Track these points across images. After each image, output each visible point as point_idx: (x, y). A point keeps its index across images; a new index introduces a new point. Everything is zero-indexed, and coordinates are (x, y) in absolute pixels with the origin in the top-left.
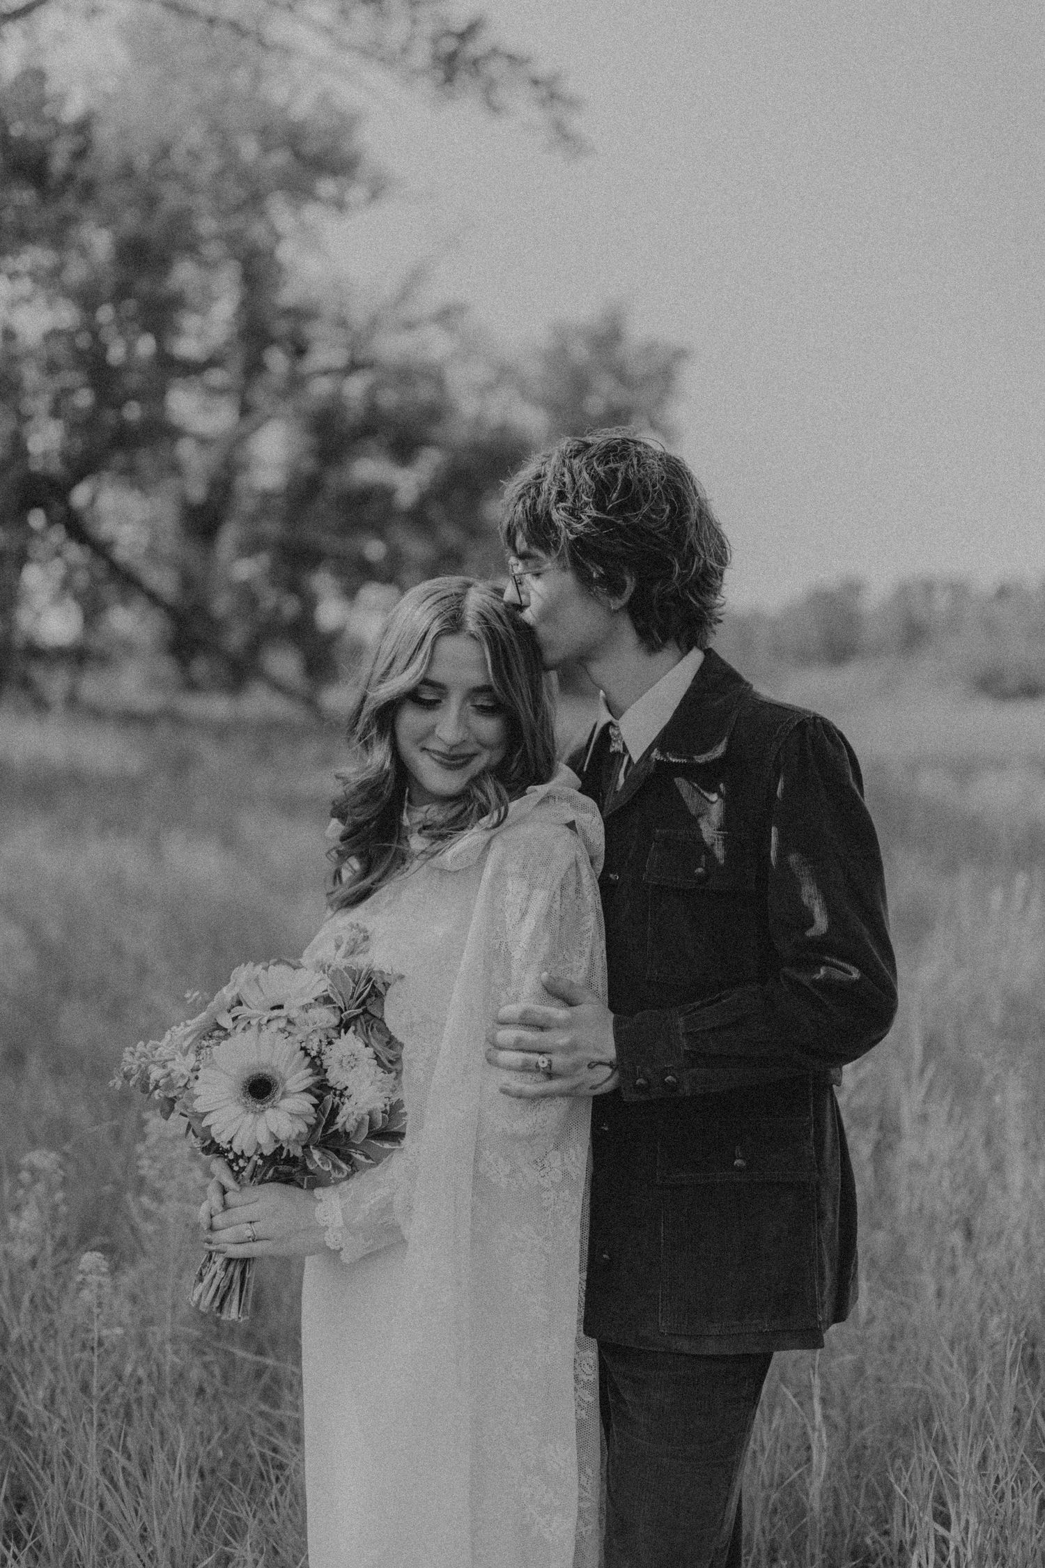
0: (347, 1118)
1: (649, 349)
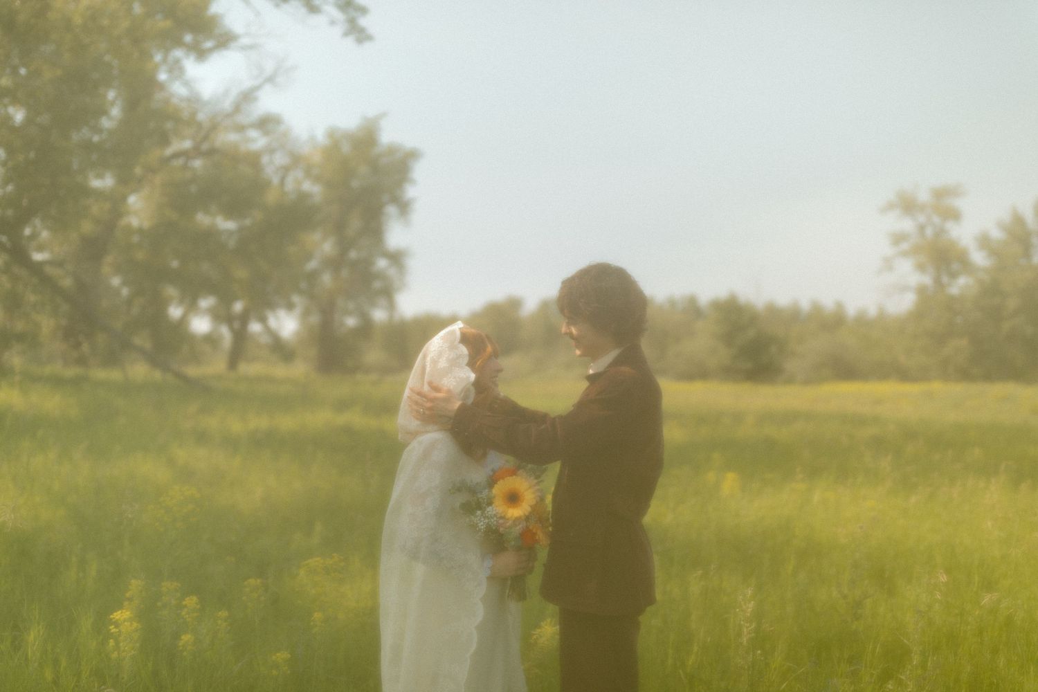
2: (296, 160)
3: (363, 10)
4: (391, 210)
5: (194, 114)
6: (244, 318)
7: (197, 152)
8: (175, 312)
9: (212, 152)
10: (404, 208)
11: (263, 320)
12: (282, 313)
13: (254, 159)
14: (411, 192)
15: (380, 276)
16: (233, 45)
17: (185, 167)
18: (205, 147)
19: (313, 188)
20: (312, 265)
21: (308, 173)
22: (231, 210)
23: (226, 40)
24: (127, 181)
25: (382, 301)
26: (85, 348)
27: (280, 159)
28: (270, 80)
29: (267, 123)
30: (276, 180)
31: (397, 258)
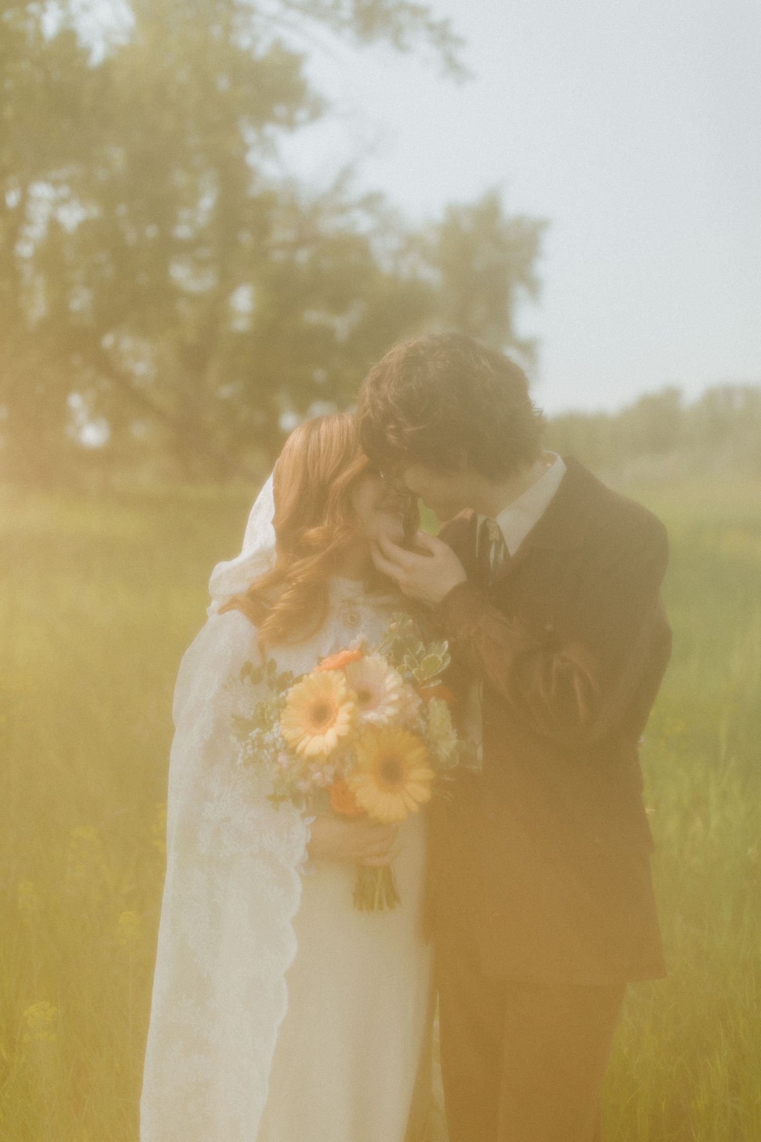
2: (412, 242)
3: (460, 42)
4: (520, 292)
7: (301, 242)
10: (534, 287)
16: (327, 113)
19: (430, 274)
21: (425, 256)
22: (338, 304)
23: (318, 109)
27: (392, 242)
29: (371, 202)
31: (528, 348)
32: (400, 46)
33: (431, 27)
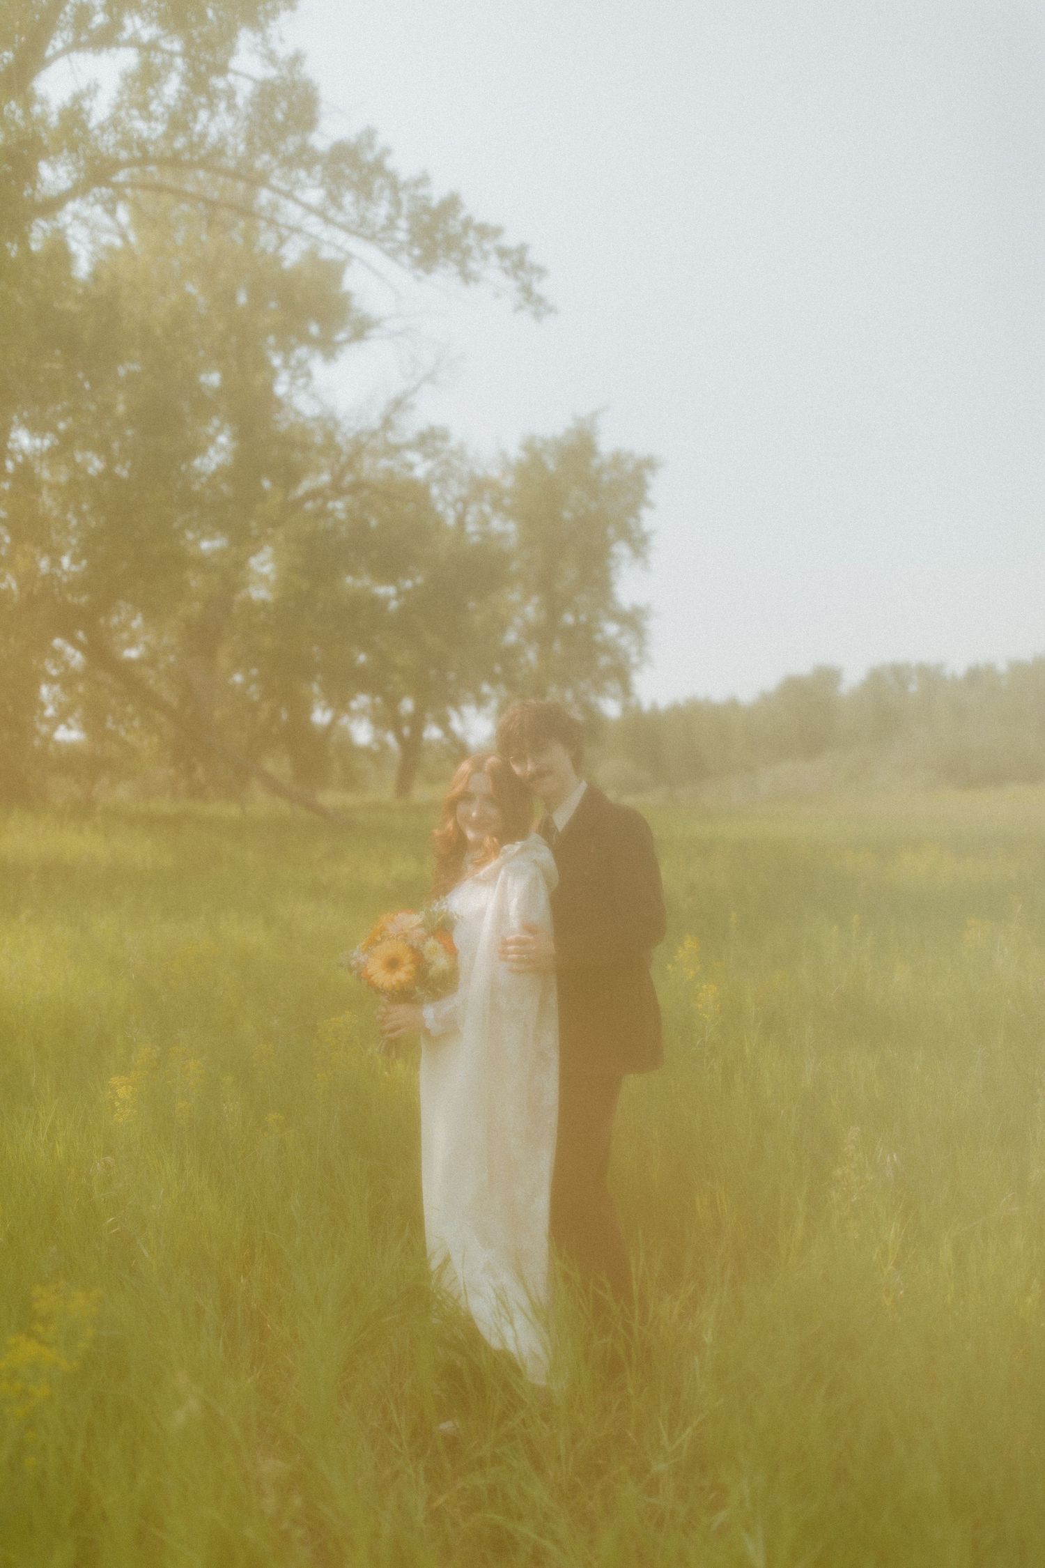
0: (433, 972)
1: (618, 459)
2: (480, 487)
4: (621, 549)
5: (329, 436)
6: (417, 723)
7: (337, 489)
8: (321, 717)
9: (358, 486)
10: (639, 545)
11: (443, 722)
12: (469, 711)
13: (417, 493)
14: (648, 519)
15: (609, 648)
16: (375, 332)
17: (322, 513)
18: (349, 479)
19: (505, 527)
20: (511, 637)
21: (497, 505)
22: (388, 569)
23: (362, 329)
24: (244, 541)
25: (613, 686)
26: (200, 773)
27: (455, 490)
28: (431, 378)
29: (429, 440)
30: (450, 519)
31: (633, 621)
32: (467, 277)
33: (503, 253)
